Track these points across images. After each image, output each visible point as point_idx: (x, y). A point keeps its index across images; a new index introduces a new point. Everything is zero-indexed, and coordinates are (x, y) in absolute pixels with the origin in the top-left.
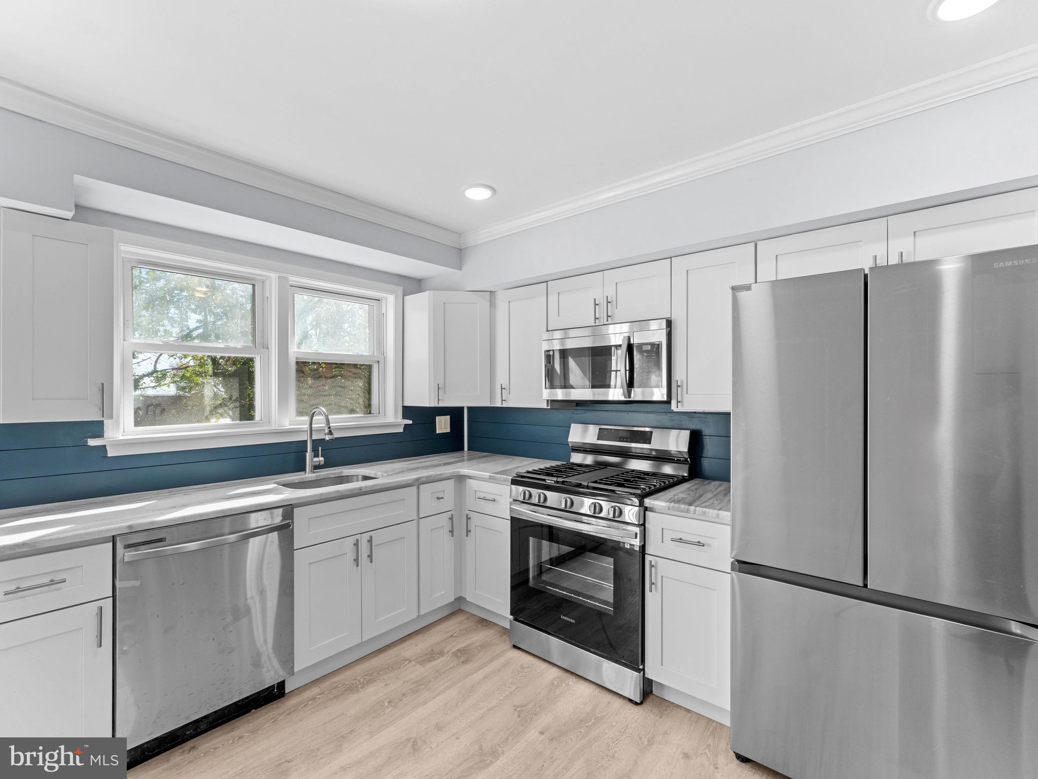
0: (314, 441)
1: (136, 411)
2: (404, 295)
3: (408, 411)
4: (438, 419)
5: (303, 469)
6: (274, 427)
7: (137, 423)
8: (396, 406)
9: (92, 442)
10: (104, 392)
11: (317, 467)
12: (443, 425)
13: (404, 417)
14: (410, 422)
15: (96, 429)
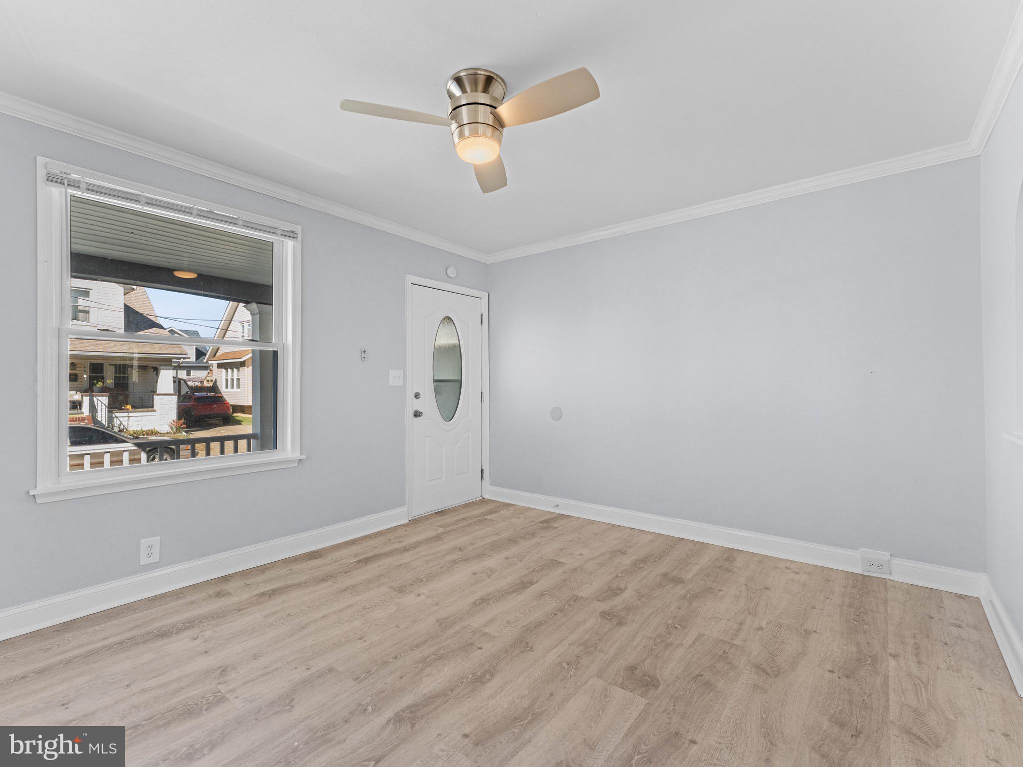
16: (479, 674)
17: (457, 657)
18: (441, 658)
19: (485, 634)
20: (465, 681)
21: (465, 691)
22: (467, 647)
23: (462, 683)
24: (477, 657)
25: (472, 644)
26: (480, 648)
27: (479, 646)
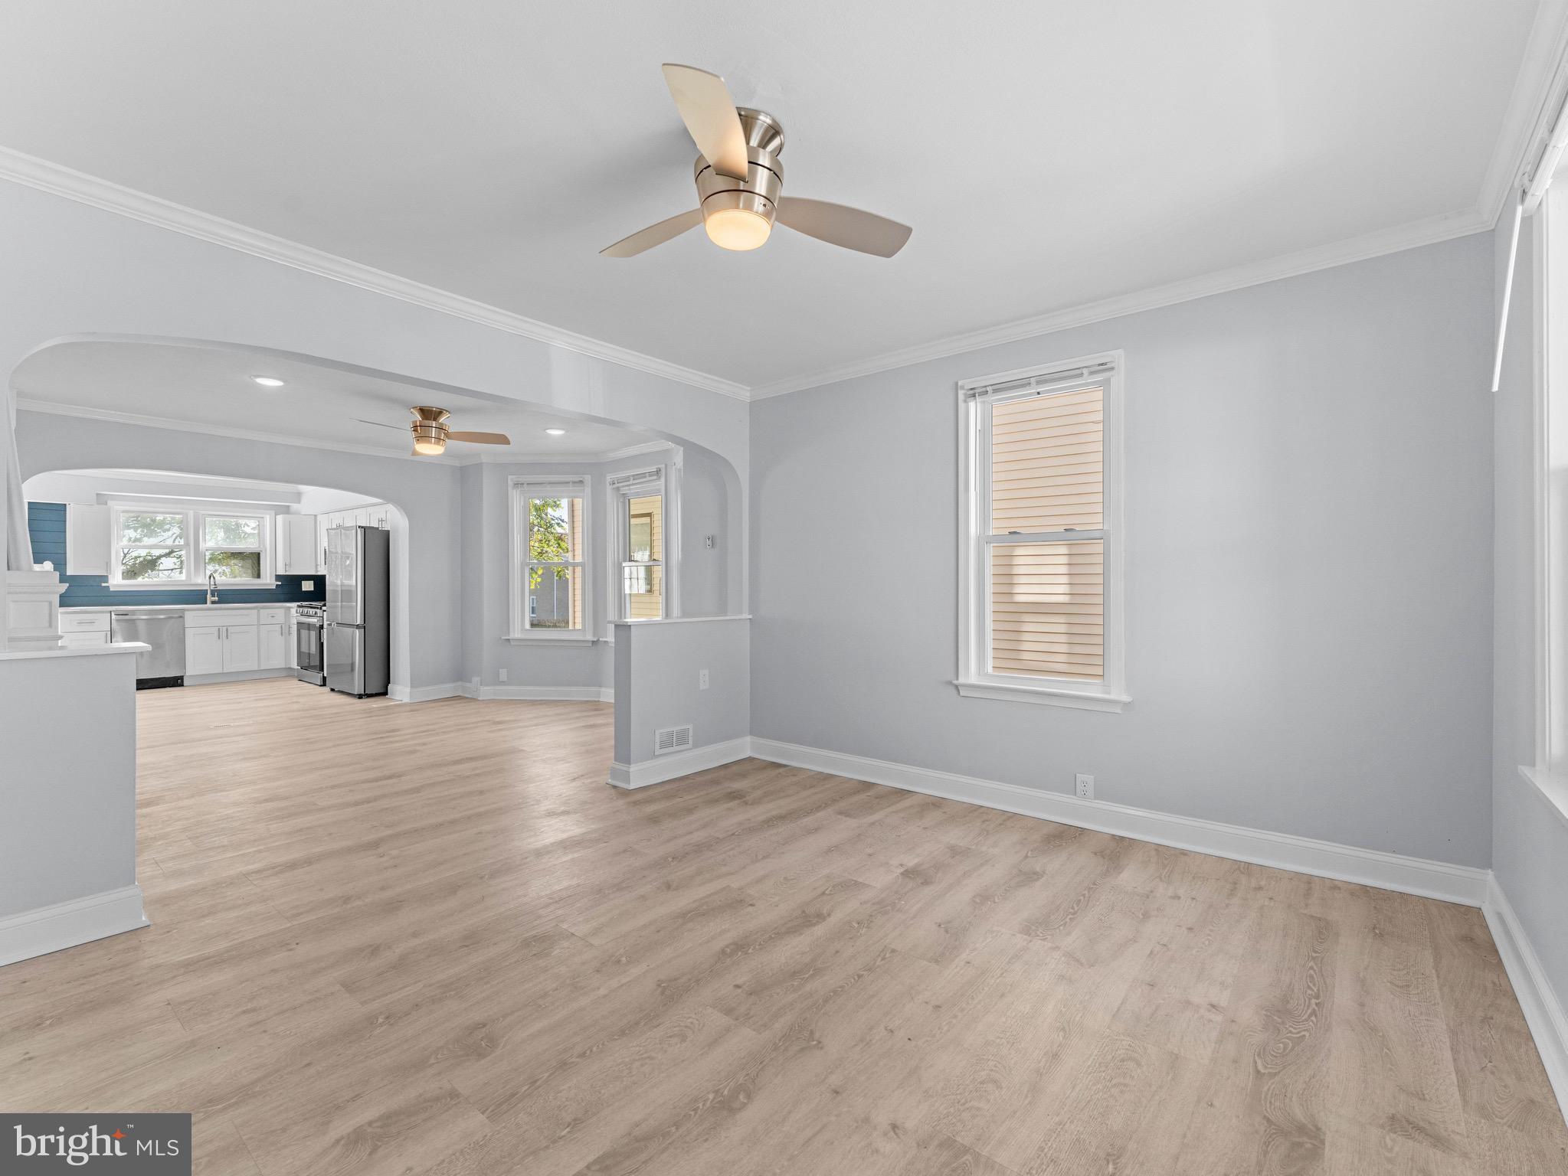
0: (212, 591)
1: (123, 573)
2: (276, 515)
3: (278, 577)
4: (304, 583)
5: (206, 603)
6: (193, 582)
7: (123, 579)
8: (271, 576)
9: (104, 585)
10: (108, 565)
11: (213, 602)
12: (308, 586)
13: (277, 580)
14: (280, 583)
15: (105, 578)
16: (740, 953)
17: (771, 974)
18: (794, 974)
19: (728, 1011)
20: (757, 947)
21: (756, 937)
22: (758, 990)
23: (760, 944)
24: (743, 973)
25: (751, 994)
26: (738, 986)
27: (739, 991)
